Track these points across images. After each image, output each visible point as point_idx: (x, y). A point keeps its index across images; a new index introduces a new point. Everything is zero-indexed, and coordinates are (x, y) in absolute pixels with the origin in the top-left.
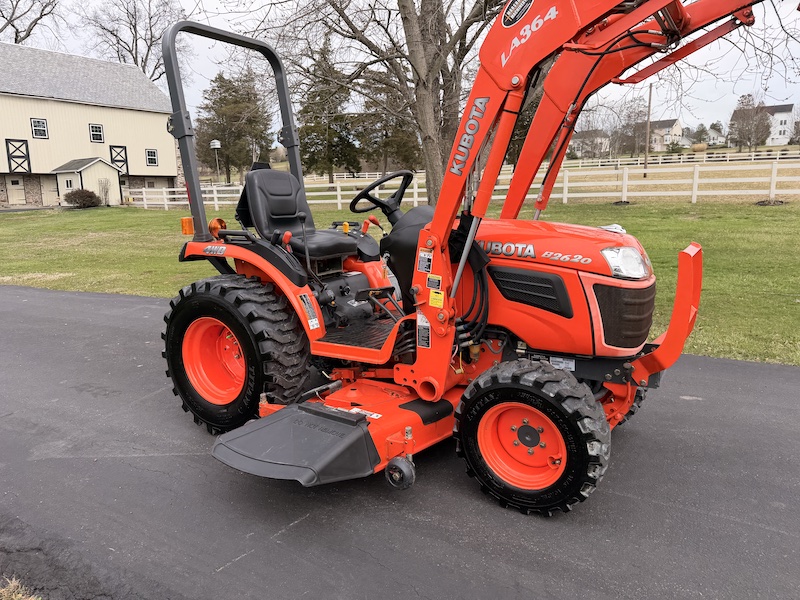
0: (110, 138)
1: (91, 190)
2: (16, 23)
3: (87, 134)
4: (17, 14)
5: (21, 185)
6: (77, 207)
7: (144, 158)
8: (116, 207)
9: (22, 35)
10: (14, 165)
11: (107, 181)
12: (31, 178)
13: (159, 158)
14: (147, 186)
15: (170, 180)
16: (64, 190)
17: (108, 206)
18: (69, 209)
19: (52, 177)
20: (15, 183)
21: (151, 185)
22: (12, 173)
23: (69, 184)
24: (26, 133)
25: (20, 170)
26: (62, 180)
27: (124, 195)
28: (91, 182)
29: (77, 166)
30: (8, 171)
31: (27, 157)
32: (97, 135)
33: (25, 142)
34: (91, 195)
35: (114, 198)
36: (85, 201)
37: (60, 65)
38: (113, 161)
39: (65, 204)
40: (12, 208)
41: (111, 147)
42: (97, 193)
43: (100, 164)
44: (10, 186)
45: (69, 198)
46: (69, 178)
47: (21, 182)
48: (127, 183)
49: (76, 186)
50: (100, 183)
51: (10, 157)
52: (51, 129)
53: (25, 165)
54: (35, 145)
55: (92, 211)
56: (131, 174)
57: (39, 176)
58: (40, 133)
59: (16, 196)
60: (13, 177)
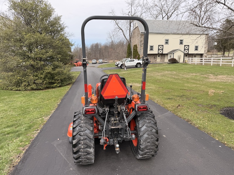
0: (185, 43)
1: (175, 58)
2: (168, 14)
3: (179, 42)
4: (169, 12)
5: (160, 57)
6: (171, 63)
7: (194, 48)
8: (182, 63)
9: (169, 17)
11: (180, 56)
12: (163, 55)
13: (199, 48)
14: (193, 57)
15: (201, 55)
16: (169, 58)
17: (179, 63)
18: (169, 63)
19: (167, 54)
20: (159, 56)
21: (195, 56)
22: (158, 54)
23: (170, 56)
24: (163, 43)
25: (160, 53)
26: (169, 55)
27: (185, 59)
28: (176, 57)
29: (173, 52)
31: (162, 50)
32: (181, 42)
33: (163, 46)
34: (175, 60)
35: (181, 61)
36: (173, 61)
38: (185, 50)
39: (168, 62)
40: (157, 62)
41: (185, 46)
42: (177, 59)
43: (179, 51)
44: (158, 57)
45: (169, 60)
46: (170, 55)
47: (160, 56)
48: (188, 56)
49: (172, 57)
50: (178, 56)
51: (159, 49)
52: (169, 42)
53: (162, 52)
54: (165, 46)
55: (176, 64)
56: (189, 53)
57: (165, 54)
58: (167, 43)
59: (159, 60)
60: (159, 55)
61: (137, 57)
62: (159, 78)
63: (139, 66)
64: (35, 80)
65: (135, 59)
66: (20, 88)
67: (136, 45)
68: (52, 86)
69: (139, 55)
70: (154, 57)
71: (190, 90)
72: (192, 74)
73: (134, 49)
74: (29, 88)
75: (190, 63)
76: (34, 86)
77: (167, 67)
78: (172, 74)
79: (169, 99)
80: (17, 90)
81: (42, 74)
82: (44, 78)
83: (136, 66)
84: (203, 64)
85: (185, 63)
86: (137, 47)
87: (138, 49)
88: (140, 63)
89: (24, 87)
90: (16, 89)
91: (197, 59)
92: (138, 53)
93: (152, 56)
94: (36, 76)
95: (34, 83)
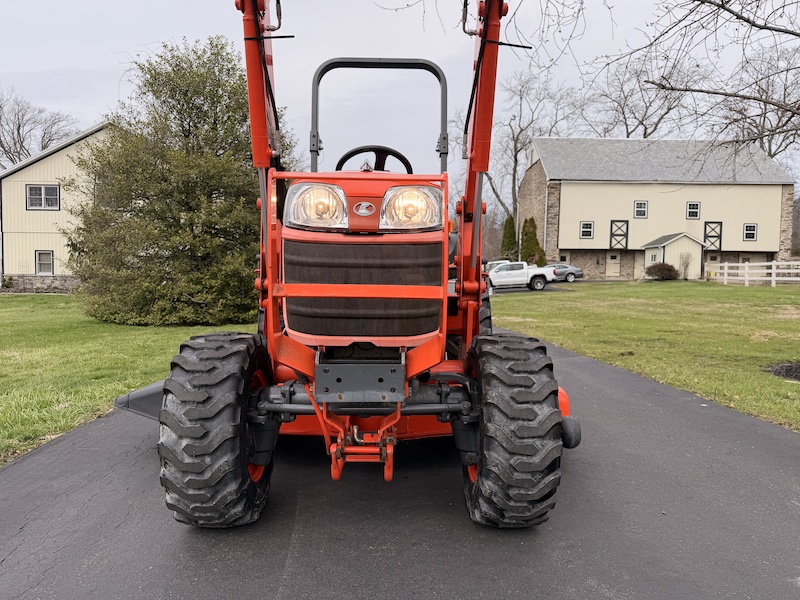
0: (705, 214)
1: (670, 264)
2: (644, 122)
3: (684, 210)
4: (648, 114)
5: (617, 261)
6: (656, 280)
7: (741, 232)
8: (694, 281)
9: (649, 131)
10: (614, 242)
11: (689, 256)
12: (628, 254)
13: (759, 233)
14: (741, 260)
15: (770, 256)
16: (649, 263)
17: (686, 279)
18: (649, 281)
19: (642, 252)
20: (613, 258)
22: (612, 250)
23: (654, 257)
24: (628, 213)
25: (619, 246)
26: (648, 255)
27: (706, 269)
28: (672, 258)
29: (661, 243)
30: (608, 247)
31: (626, 235)
32: (693, 211)
33: (627, 222)
34: (670, 269)
35: (694, 272)
36: (664, 274)
37: (672, 151)
38: (706, 237)
39: (647, 277)
40: (608, 279)
41: (706, 223)
42: (677, 267)
43: (685, 239)
44: (609, 260)
45: (650, 271)
46: (653, 252)
47: (618, 258)
48: (719, 259)
49: (659, 260)
50: (682, 258)
51: (612, 235)
52: (650, 210)
53: (624, 242)
54: (635, 224)
55: (673, 284)
56: (723, 249)
57: (634, 252)
58: (641, 214)
59: (613, 269)
60: (612, 253)
61: (537, 257)
62: (599, 311)
63: (539, 286)
64: (191, 295)
65: (525, 264)
66: (149, 319)
67: (532, 220)
68: (243, 316)
69: (543, 253)
70: (595, 260)
71: (689, 333)
72: (719, 305)
73: (525, 233)
74: (173, 319)
75: (726, 279)
76: (188, 313)
77: (638, 289)
78: (648, 305)
79: (604, 342)
80: (139, 325)
81: (214, 276)
82: (221, 292)
83: (530, 287)
84: (774, 284)
85: (704, 278)
86: (535, 227)
87: (538, 233)
88: (543, 277)
89: (159, 316)
90: (137, 321)
91: (751, 268)
92: (538, 244)
93: (589, 256)
94: (198, 282)
95: (189, 303)
